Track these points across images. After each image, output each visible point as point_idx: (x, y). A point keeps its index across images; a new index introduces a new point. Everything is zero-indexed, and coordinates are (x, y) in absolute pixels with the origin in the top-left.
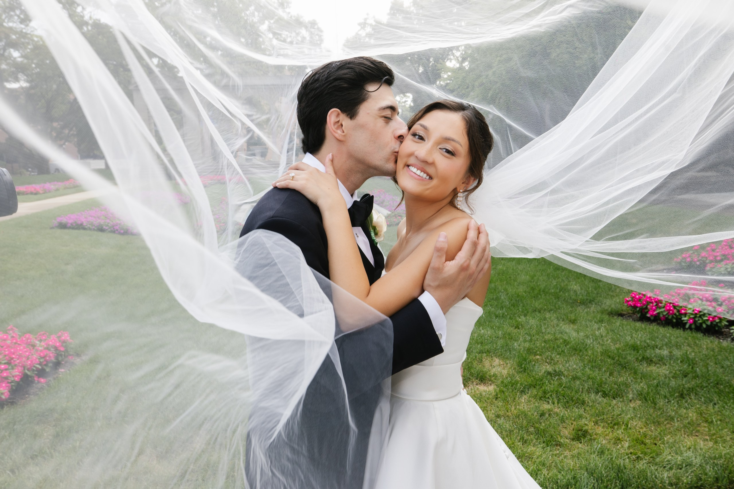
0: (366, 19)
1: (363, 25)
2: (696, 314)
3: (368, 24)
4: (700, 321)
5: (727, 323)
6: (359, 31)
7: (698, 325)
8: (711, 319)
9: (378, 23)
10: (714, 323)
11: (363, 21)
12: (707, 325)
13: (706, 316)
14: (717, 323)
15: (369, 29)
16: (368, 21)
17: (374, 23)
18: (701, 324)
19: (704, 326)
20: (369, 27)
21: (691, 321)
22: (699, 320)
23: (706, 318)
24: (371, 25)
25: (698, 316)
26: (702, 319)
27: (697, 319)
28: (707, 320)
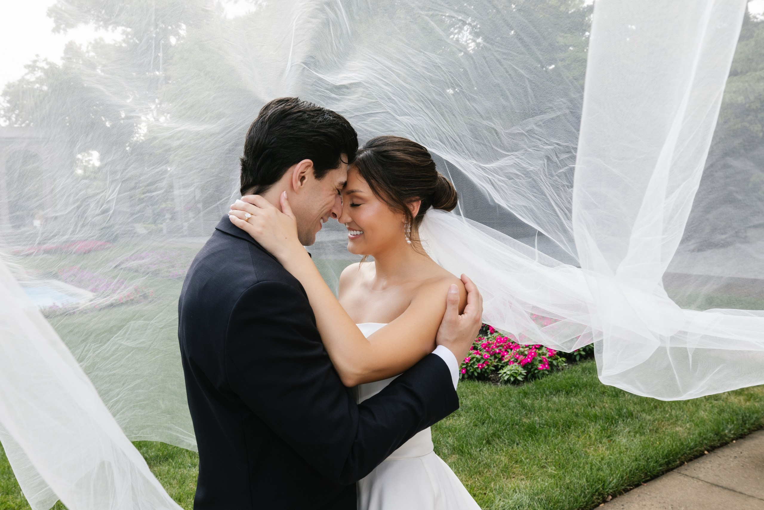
0: (35, 61)
1: (32, 68)
2: (467, 363)
3: (38, 67)
4: (472, 370)
5: (494, 369)
6: (26, 74)
7: (470, 374)
8: (480, 366)
9: (52, 66)
10: (484, 370)
11: (30, 63)
12: (478, 373)
13: (475, 364)
14: (486, 369)
15: (39, 74)
16: (38, 64)
17: (46, 67)
18: (473, 373)
19: (476, 374)
20: (40, 71)
21: (464, 371)
22: (470, 369)
23: (476, 366)
24: (42, 69)
25: (469, 365)
26: (473, 367)
27: (468, 369)
28: (477, 368)
